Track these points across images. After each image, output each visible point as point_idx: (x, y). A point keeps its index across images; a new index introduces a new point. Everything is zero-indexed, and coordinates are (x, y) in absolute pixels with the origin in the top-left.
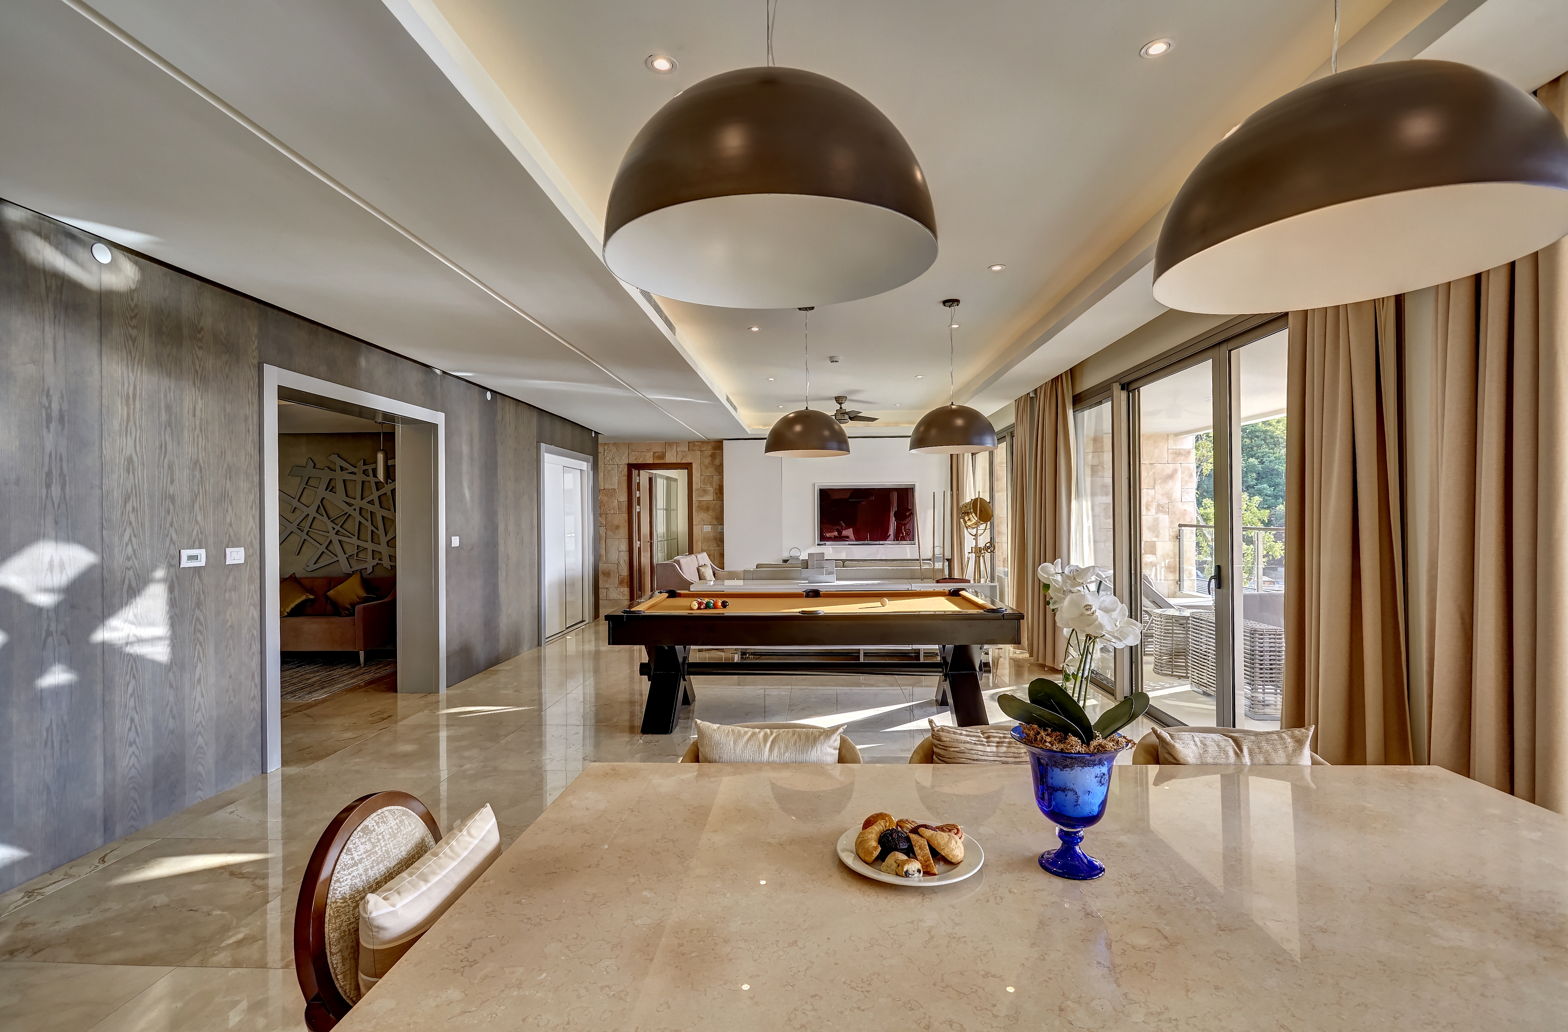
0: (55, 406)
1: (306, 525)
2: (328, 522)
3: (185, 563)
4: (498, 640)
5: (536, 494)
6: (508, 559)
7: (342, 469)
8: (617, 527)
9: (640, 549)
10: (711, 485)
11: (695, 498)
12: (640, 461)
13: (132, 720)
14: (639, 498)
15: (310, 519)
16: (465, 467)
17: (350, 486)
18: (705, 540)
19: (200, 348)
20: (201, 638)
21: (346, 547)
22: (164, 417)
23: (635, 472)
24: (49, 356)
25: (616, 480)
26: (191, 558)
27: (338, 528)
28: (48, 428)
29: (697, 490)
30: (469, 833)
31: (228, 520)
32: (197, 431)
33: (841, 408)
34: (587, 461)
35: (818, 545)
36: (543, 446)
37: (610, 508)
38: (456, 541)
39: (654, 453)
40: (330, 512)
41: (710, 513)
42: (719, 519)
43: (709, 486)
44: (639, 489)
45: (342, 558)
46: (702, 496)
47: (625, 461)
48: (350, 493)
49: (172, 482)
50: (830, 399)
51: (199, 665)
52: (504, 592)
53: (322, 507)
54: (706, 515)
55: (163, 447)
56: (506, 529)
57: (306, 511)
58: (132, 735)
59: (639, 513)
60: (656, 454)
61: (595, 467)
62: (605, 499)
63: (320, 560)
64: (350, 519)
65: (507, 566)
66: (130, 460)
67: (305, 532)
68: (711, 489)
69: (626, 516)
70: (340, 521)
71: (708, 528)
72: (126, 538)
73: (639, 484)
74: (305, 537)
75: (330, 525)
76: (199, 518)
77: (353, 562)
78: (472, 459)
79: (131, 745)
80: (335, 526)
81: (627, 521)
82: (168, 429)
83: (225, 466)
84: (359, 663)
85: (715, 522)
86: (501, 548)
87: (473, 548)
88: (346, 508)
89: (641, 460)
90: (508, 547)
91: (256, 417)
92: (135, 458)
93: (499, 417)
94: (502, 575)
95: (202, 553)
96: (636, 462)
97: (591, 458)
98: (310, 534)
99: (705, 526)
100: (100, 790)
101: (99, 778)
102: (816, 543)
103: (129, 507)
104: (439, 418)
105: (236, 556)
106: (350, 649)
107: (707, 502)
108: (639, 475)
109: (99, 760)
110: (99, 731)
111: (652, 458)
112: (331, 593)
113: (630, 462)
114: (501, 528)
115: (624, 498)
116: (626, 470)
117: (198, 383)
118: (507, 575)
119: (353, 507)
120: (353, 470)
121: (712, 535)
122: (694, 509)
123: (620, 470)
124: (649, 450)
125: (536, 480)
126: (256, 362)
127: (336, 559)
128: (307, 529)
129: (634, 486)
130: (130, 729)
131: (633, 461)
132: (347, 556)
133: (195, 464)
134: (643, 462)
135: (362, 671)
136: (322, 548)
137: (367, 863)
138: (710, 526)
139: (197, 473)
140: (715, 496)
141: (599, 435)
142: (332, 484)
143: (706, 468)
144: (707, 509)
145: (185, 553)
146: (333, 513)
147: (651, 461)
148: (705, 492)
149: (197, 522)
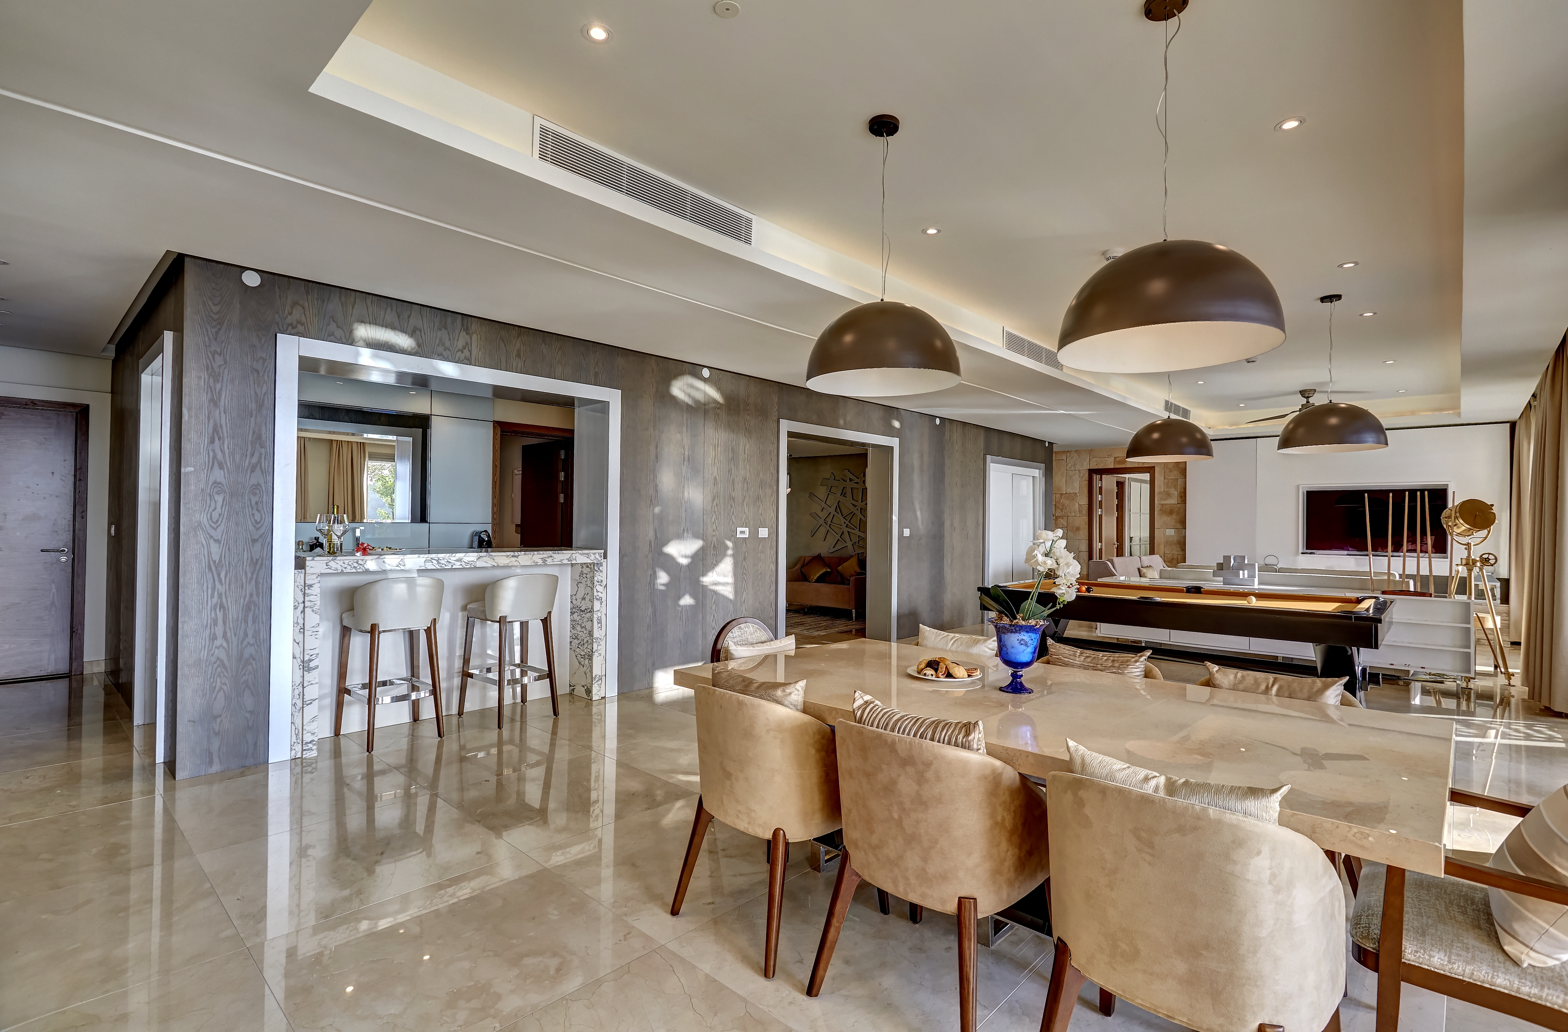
0: (686, 453)
1: (829, 520)
2: (842, 518)
3: (739, 535)
4: (943, 612)
5: (982, 498)
6: (953, 549)
7: (851, 480)
8: (1078, 529)
9: (1101, 550)
10: (1175, 487)
11: (1158, 500)
12: (1100, 467)
13: (714, 616)
14: (1101, 502)
15: (831, 516)
16: (916, 477)
17: (855, 492)
18: (1168, 543)
19: (748, 414)
20: (746, 578)
21: (852, 536)
22: (731, 455)
23: (1096, 477)
24: (685, 429)
25: (1077, 485)
26: (742, 532)
27: (847, 522)
28: (684, 464)
29: (1160, 493)
30: (780, 641)
31: (760, 512)
32: (746, 462)
33: (1308, 402)
34: (1039, 469)
35: (1302, 553)
36: (989, 457)
37: (1072, 511)
38: (907, 532)
39: (1115, 458)
40: (843, 511)
41: (1174, 516)
42: (1182, 522)
43: (1173, 489)
44: (1101, 493)
45: (849, 544)
46: (1165, 500)
47: (1087, 466)
48: (855, 498)
49: (734, 490)
50: (1294, 393)
51: (745, 593)
52: (949, 574)
53: (838, 508)
54: (1169, 519)
55: (730, 471)
56: (952, 525)
57: (830, 510)
58: (714, 623)
59: (1101, 516)
60: (1118, 459)
61: (1049, 474)
62: (1067, 502)
63: (836, 545)
64: (854, 517)
65: (952, 554)
66: (715, 479)
67: (829, 525)
68: (1175, 493)
69: (1086, 518)
70: (849, 518)
71: (1171, 532)
72: (713, 520)
73: (1101, 488)
74: (828, 528)
75: (843, 520)
76: (746, 511)
77: (856, 547)
78: (922, 470)
79: (713, 629)
80: (845, 521)
81: (1087, 523)
82: (733, 461)
83: (759, 481)
84: (852, 619)
85: (1179, 526)
86: (947, 540)
87: (921, 538)
88: (852, 508)
89: (1102, 465)
90: (954, 540)
91: (775, 451)
92: (718, 478)
93: (947, 437)
94: (947, 561)
95: (747, 530)
96: (1097, 468)
97: (1043, 466)
98: (831, 526)
99: (1167, 530)
100: (700, 648)
101: (700, 642)
102: (1301, 551)
103: (715, 504)
104: (894, 442)
105: (763, 533)
106: (847, 608)
107: (1171, 505)
108: (1101, 480)
109: (700, 633)
110: (700, 618)
111: (1113, 464)
112: (840, 568)
113: (1091, 468)
114: (947, 524)
115: (1084, 501)
116: (1087, 475)
117: (747, 435)
118: (952, 561)
119: (856, 508)
120: (857, 480)
121: (1175, 539)
122: (1156, 513)
123: (1082, 475)
124: (1109, 456)
125: (982, 486)
126: (776, 418)
127: (846, 545)
128: (829, 523)
129: (1096, 490)
130: (713, 621)
131: (1094, 466)
132: (852, 543)
133: (745, 480)
134: (1104, 468)
135: (852, 623)
136: (838, 537)
137: (739, 639)
138: (1173, 530)
139: (745, 485)
140: (1180, 499)
141: (1054, 445)
142: (844, 491)
143: (1170, 471)
144: (1171, 513)
145: (739, 530)
146: (845, 512)
147: (1112, 466)
148: (1168, 495)
149: (745, 513)
